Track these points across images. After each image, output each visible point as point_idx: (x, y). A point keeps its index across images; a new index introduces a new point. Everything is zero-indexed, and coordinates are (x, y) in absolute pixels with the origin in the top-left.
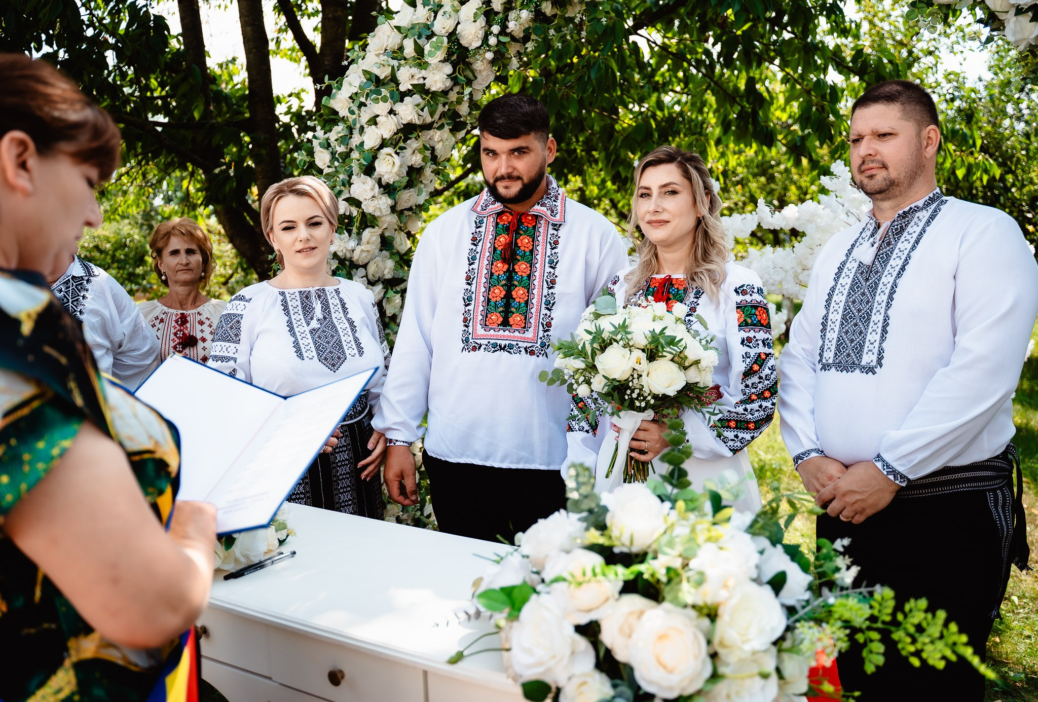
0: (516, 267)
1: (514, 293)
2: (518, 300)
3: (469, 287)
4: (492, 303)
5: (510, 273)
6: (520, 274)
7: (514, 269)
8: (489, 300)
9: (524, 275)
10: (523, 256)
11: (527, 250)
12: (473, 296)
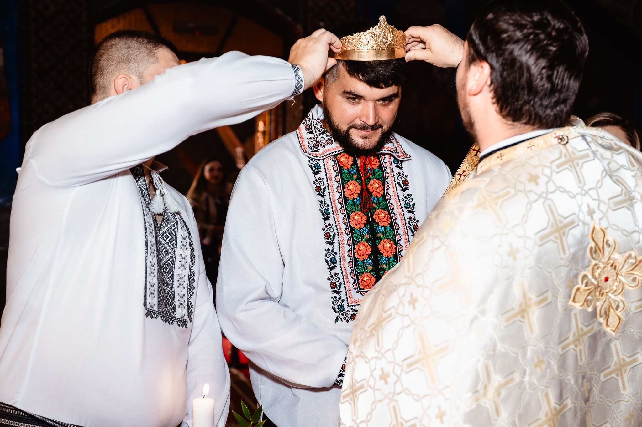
0: (375, 217)
1: (380, 247)
2: (385, 255)
3: (330, 247)
4: (360, 263)
5: (371, 224)
6: (381, 224)
7: (373, 220)
8: (356, 260)
9: (386, 224)
10: (378, 203)
11: (379, 196)
12: (337, 256)
